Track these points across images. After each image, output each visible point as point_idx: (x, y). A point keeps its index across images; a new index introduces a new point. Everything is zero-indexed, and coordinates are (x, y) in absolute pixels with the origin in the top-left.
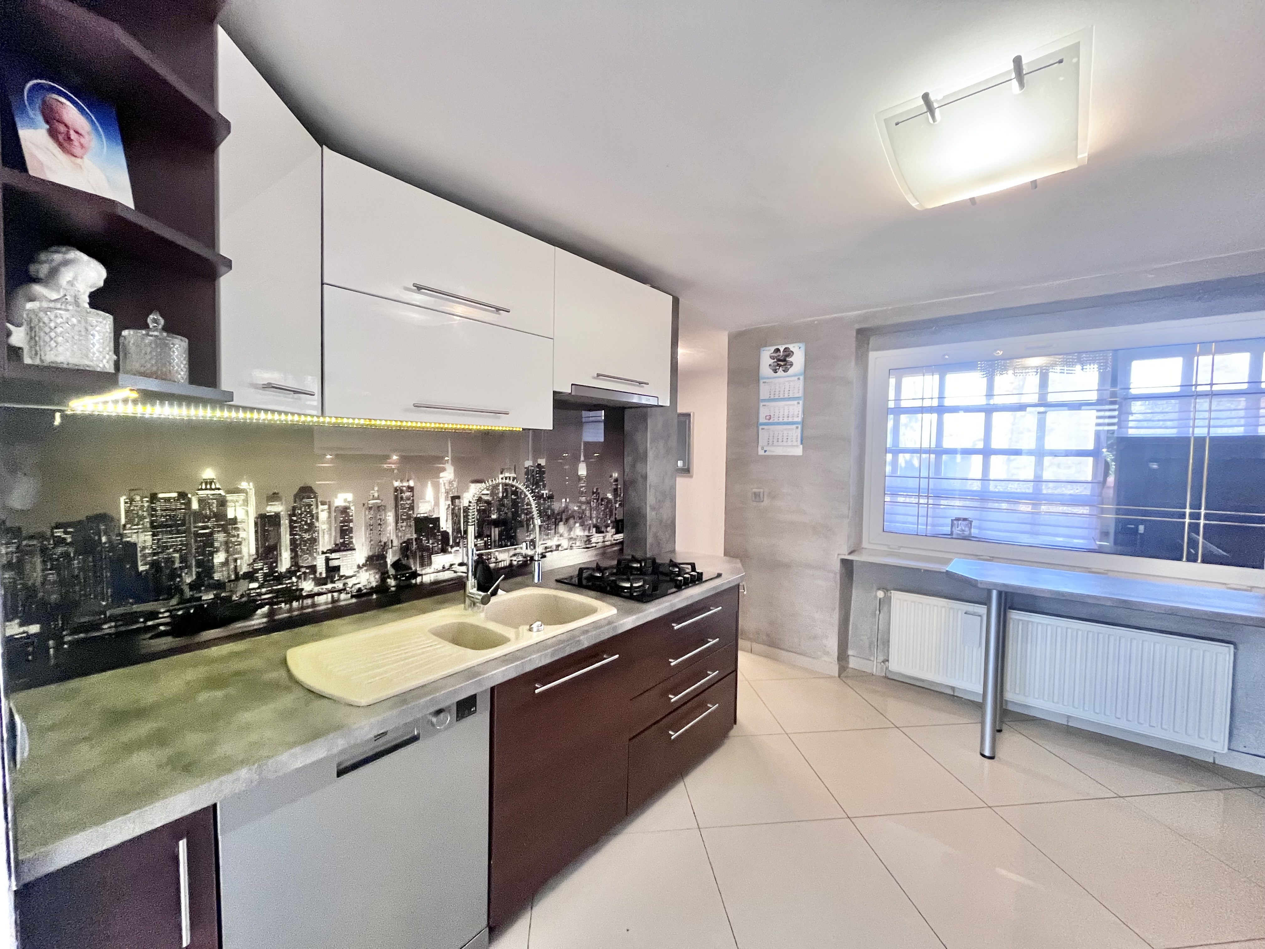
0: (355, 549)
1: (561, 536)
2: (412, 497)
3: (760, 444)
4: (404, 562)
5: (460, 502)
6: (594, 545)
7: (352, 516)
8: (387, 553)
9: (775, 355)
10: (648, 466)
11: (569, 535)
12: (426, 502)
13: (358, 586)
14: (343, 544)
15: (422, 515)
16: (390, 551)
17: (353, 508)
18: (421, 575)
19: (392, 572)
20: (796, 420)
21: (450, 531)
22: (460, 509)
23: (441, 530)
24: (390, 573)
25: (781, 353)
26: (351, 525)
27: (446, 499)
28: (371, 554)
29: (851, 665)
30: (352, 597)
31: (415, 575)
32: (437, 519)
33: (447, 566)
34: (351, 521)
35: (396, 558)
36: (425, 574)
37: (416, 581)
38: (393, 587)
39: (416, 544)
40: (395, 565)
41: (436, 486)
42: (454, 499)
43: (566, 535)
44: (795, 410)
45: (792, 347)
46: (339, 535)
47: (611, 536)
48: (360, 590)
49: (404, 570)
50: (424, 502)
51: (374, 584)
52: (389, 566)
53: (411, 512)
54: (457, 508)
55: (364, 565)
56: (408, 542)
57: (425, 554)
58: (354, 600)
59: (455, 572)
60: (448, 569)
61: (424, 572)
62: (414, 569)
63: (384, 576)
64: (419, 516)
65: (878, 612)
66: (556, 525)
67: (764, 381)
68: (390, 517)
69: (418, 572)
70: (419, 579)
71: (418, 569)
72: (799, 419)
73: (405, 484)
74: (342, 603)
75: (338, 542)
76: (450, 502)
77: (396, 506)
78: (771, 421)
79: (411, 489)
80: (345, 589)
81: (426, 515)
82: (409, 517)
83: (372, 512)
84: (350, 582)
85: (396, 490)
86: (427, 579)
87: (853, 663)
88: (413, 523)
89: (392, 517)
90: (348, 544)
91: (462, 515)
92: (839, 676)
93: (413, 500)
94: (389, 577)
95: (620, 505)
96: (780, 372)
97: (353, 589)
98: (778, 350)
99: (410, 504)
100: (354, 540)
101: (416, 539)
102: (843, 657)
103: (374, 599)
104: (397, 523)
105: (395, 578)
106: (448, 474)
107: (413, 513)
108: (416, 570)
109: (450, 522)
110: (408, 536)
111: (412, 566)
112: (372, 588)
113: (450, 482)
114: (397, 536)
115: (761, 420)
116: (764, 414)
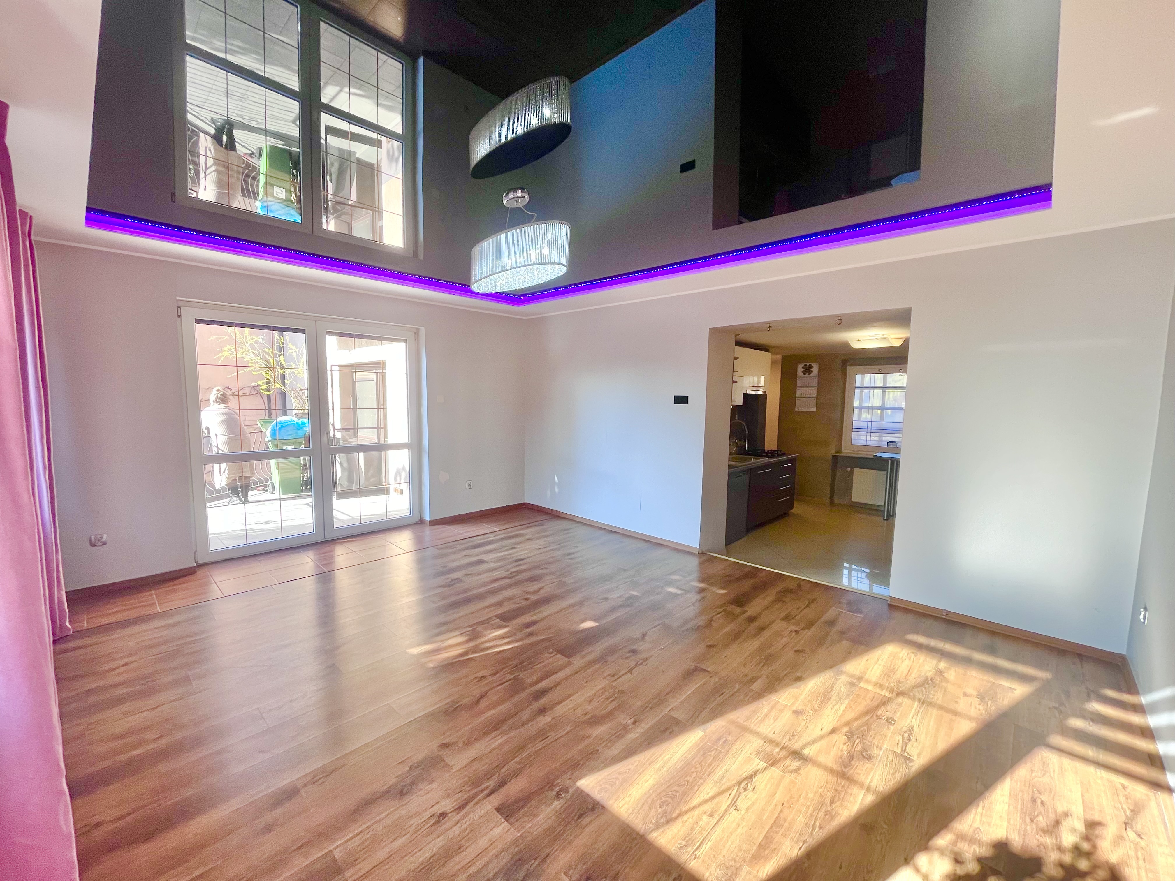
3: (797, 406)
9: (805, 367)
20: (814, 396)
25: (808, 367)
29: (835, 502)
44: (814, 392)
45: (812, 364)
65: (847, 477)
67: (799, 378)
72: (815, 395)
78: (802, 396)
92: (830, 506)
96: (807, 375)
98: (806, 365)
102: (832, 498)
115: (797, 396)
116: (799, 392)
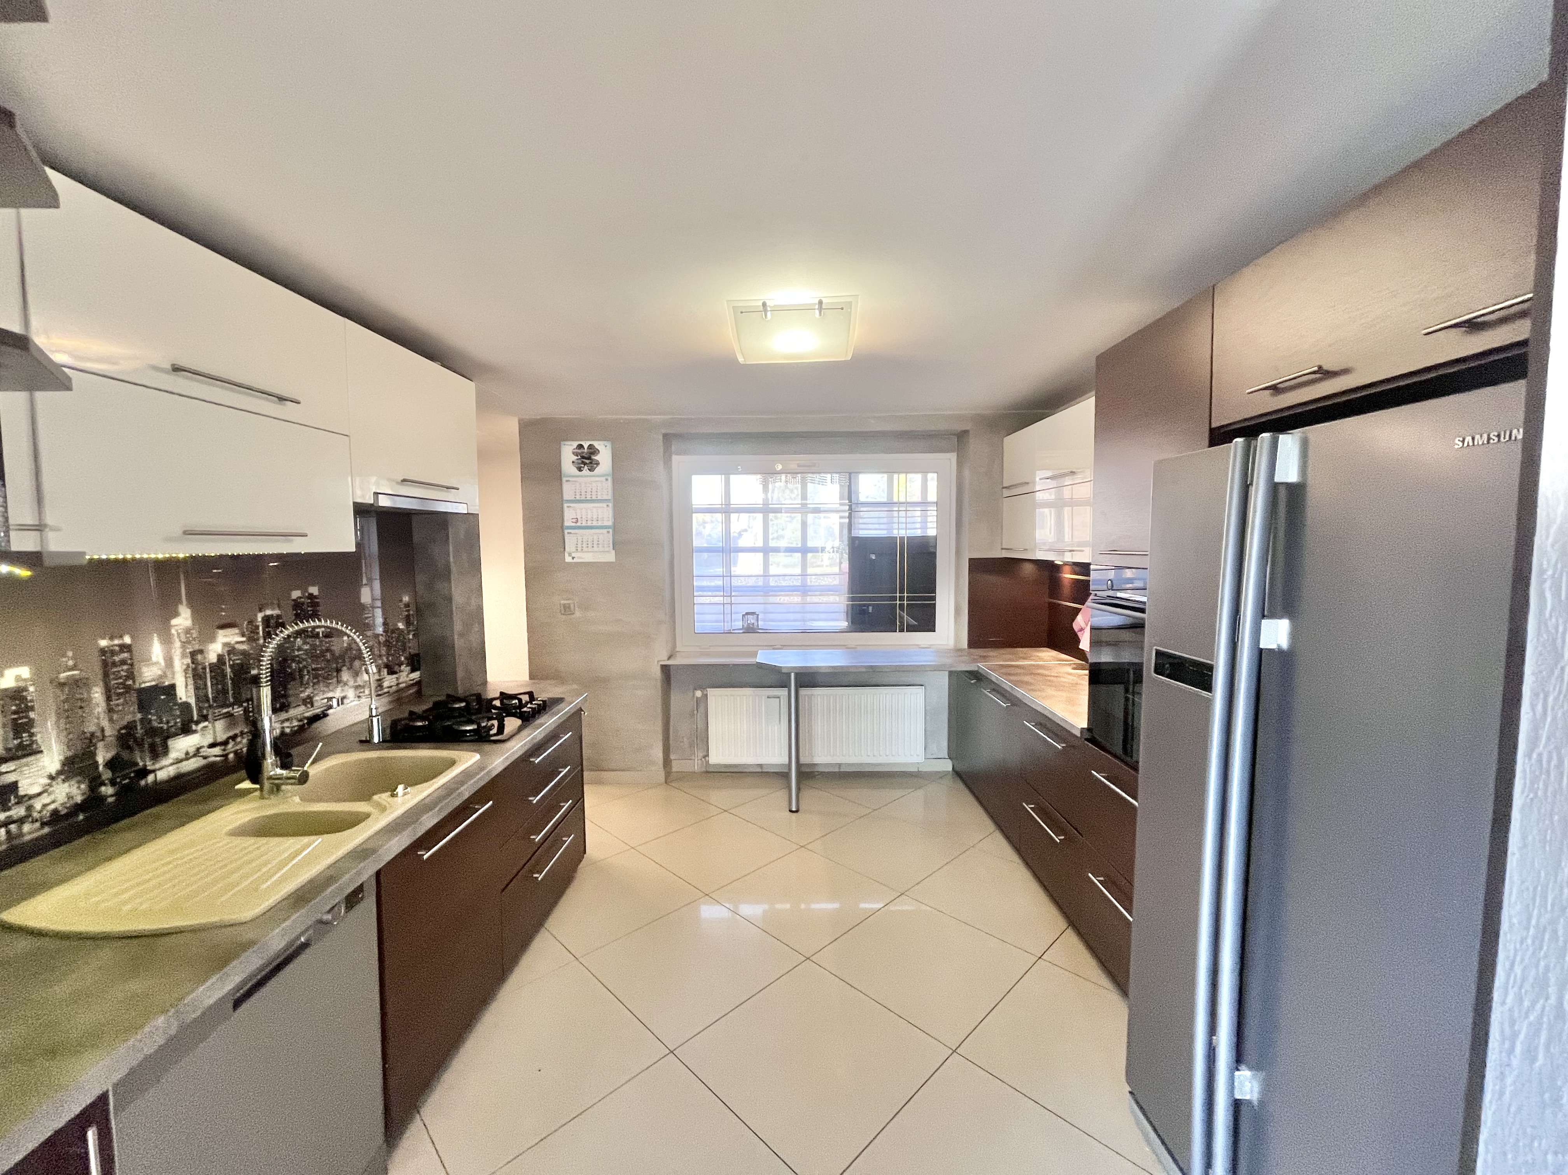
0: (41, 752)
1: (346, 684)
2: (131, 659)
3: (567, 548)
4: (125, 755)
5: (205, 658)
6: (386, 690)
7: (31, 701)
8: (96, 749)
9: (579, 451)
10: (453, 585)
11: (355, 681)
12: (153, 664)
13: (52, 807)
14: (20, 746)
15: (148, 684)
16: (100, 745)
17: (31, 689)
18: (154, 771)
19: (107, 775)
20: (606, 524)
21: (192, 701)
22: (204, 668)
23: (180, 701)
24: (104, 777)
25: (586, 450)
26: (32, 715)
27: (183, 656)
28: (69, 754)
29: (674, 770)
30: (43, 824)
31: (144, 772)
32: (173, 687)
33: (192, 751)
34: (32, 708)
35: (109, 756)
36: (159, 769)
37: (146, 782)
38: (112, 796)
39: (142, 728)
40: (111, 764)
41: (167, 640)
42: (193, 654)
43: (351, 683)
44: (604, 514)
45: (596, 444)
46: (11, 735)
47: (407, 676)
48: (55, 812)
49: (124, 769)
50: (148, 665)
51: (79, 799)
52: (101, 768)
53: (130, 682)
54: (200, 667)
55: (59, 773)
56: (130, 727)
57: (158, 740)
58: (46, 830)
59: (205, 758)
60: (195, 756)
61: (157, 766)
62: (141, 764)
63: (95, 782)
64: (143, 686)
65: (695, 712)
66: (338, 671)
67: (567, 479)
68: (97, 694)
69: (149, 768)
70: (151, 778)
71: (147, 764)
72: (610, 523)
73: (116, 642)
74: (28, 838)
75: (11, 746)
76: (189, 661)
77: (106, 675)
78: (579, 524)
79: (124, 648)
80: (27, 817)
81: (153, 683)
82: (128, 689)
83: (66, 689)
84: (38, 805)
85: (103, 651)
86: (162, 775)
87: (676, 766)
88: (134, 697)
89: (100, 694)
90: (27, 745)
91: (208, 676)
92: (666, 782)
93: (132, 665)
94: (104, 784)
95: (414, 635)
97: (45, 812)
98: (581, 446)
99: (128, 669)
100: (38, 738)
101: (142, 720)
102: (667, 762)
103: (81, 822)
104: (108, 699)
105: (113, 783)
106: (183, 619)
107: (134, 682)
108: (145, 766)
109: (191, 687)
110: (129, 718)
111: (139, 760)
112: (77, 805)
113: (188, 631)
114: (111, 720)
115: (566, 524)
116: (569, 516)
